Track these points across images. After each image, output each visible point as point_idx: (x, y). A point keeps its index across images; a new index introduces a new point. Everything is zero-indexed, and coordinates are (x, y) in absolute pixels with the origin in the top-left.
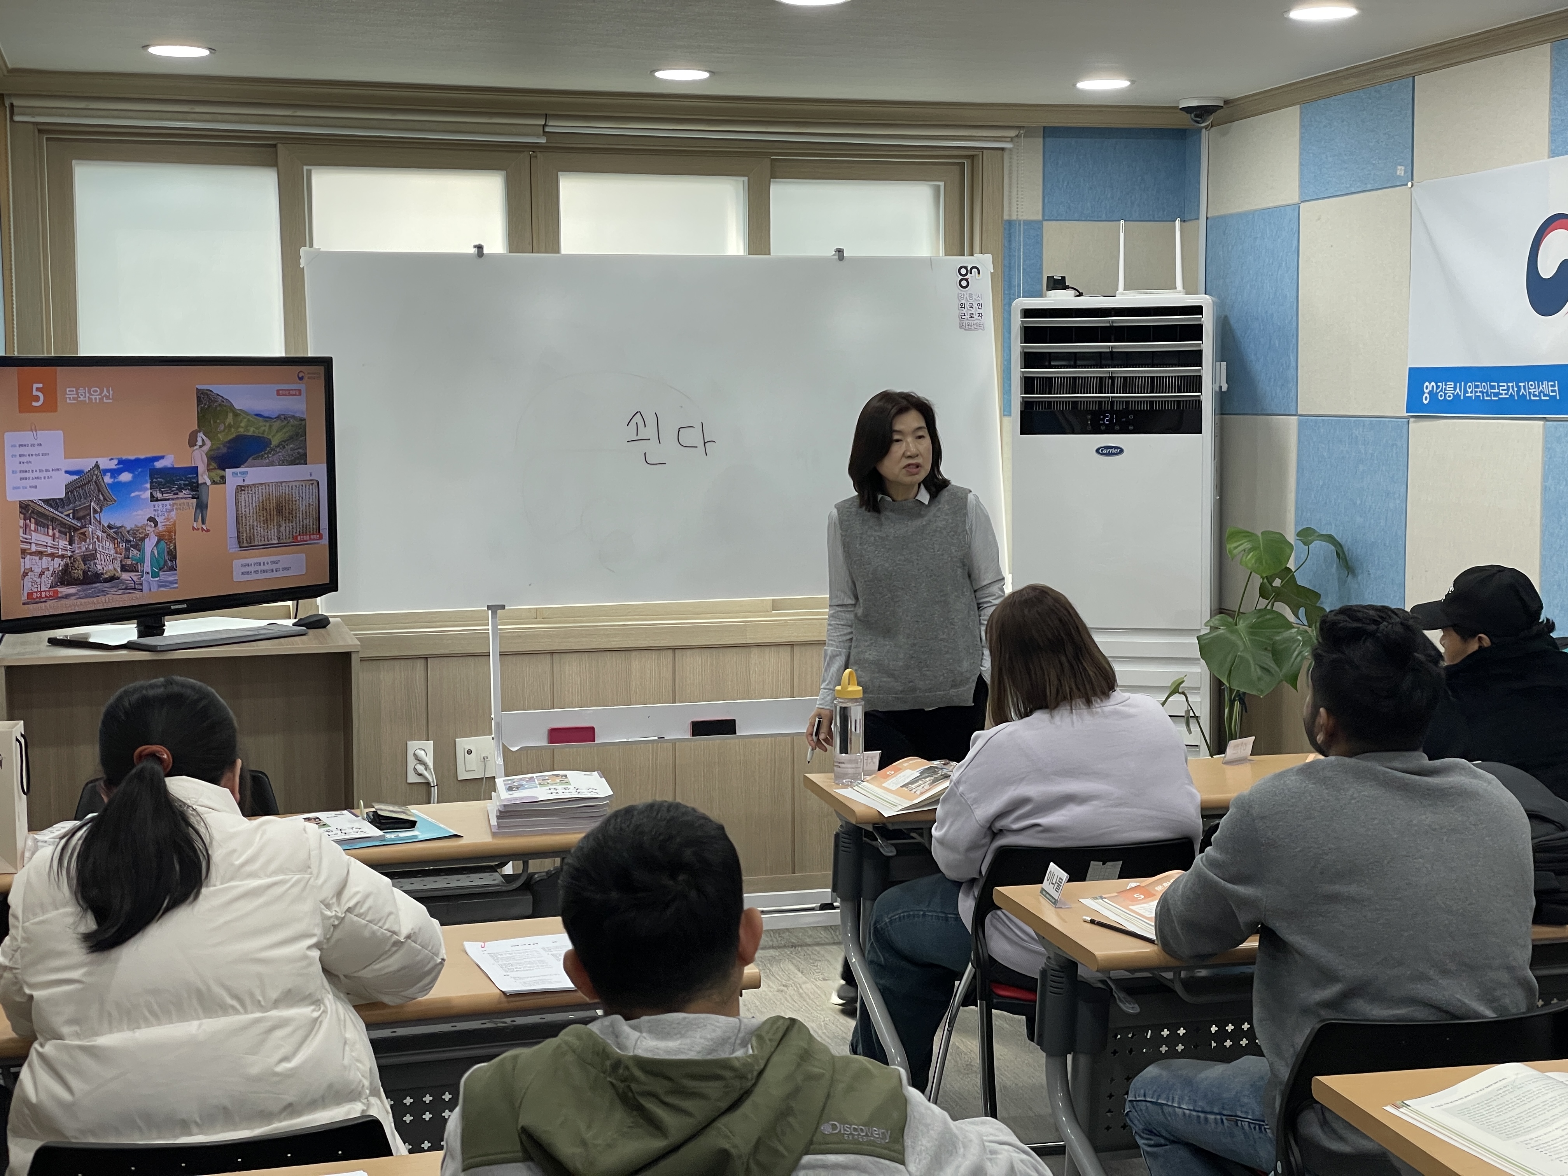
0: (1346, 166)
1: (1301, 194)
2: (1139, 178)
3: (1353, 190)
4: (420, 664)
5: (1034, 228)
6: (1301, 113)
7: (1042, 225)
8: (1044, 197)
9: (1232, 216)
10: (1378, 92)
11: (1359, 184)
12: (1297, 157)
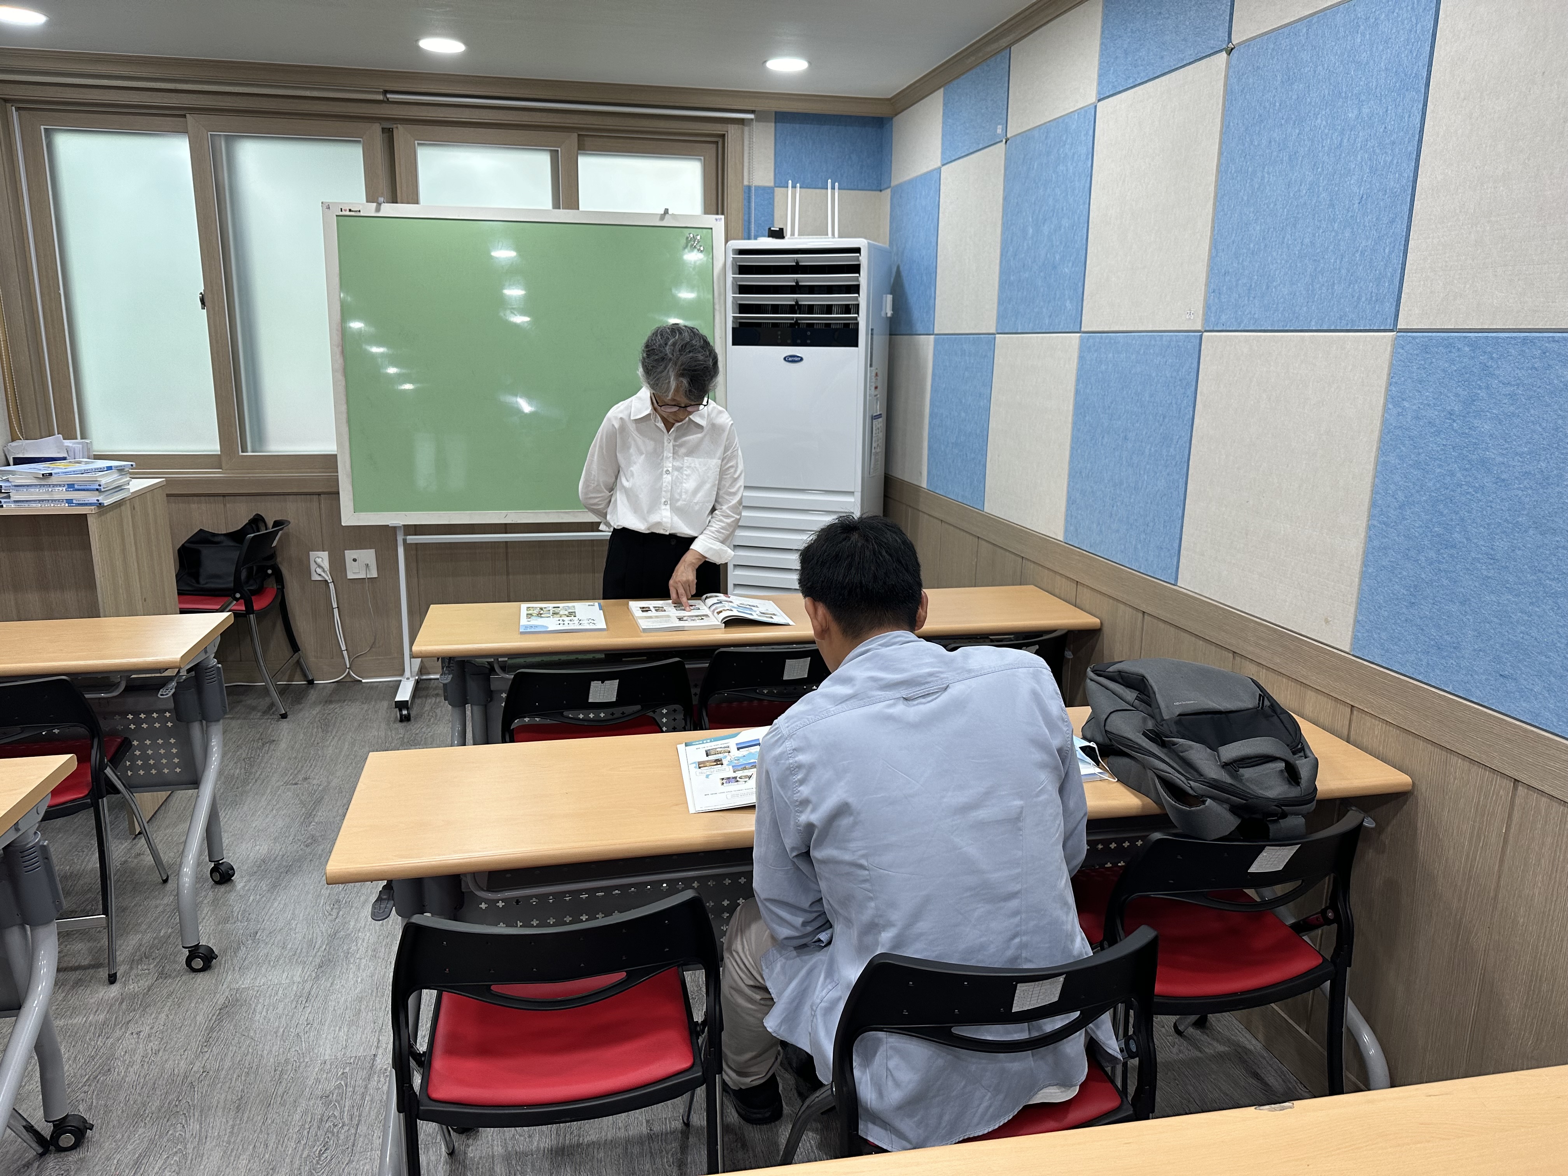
0: (968, 131)
1: (942, 160)
2: (847, 157)
3: (971, 151)
4: (315, 497)
5: (768, 193)
6: (944, 93)
7: (774, 190)
8: (775, 169)
9: (905, 182)
10: (988, 66)
11: (975, 145)
12: (941, 130)
